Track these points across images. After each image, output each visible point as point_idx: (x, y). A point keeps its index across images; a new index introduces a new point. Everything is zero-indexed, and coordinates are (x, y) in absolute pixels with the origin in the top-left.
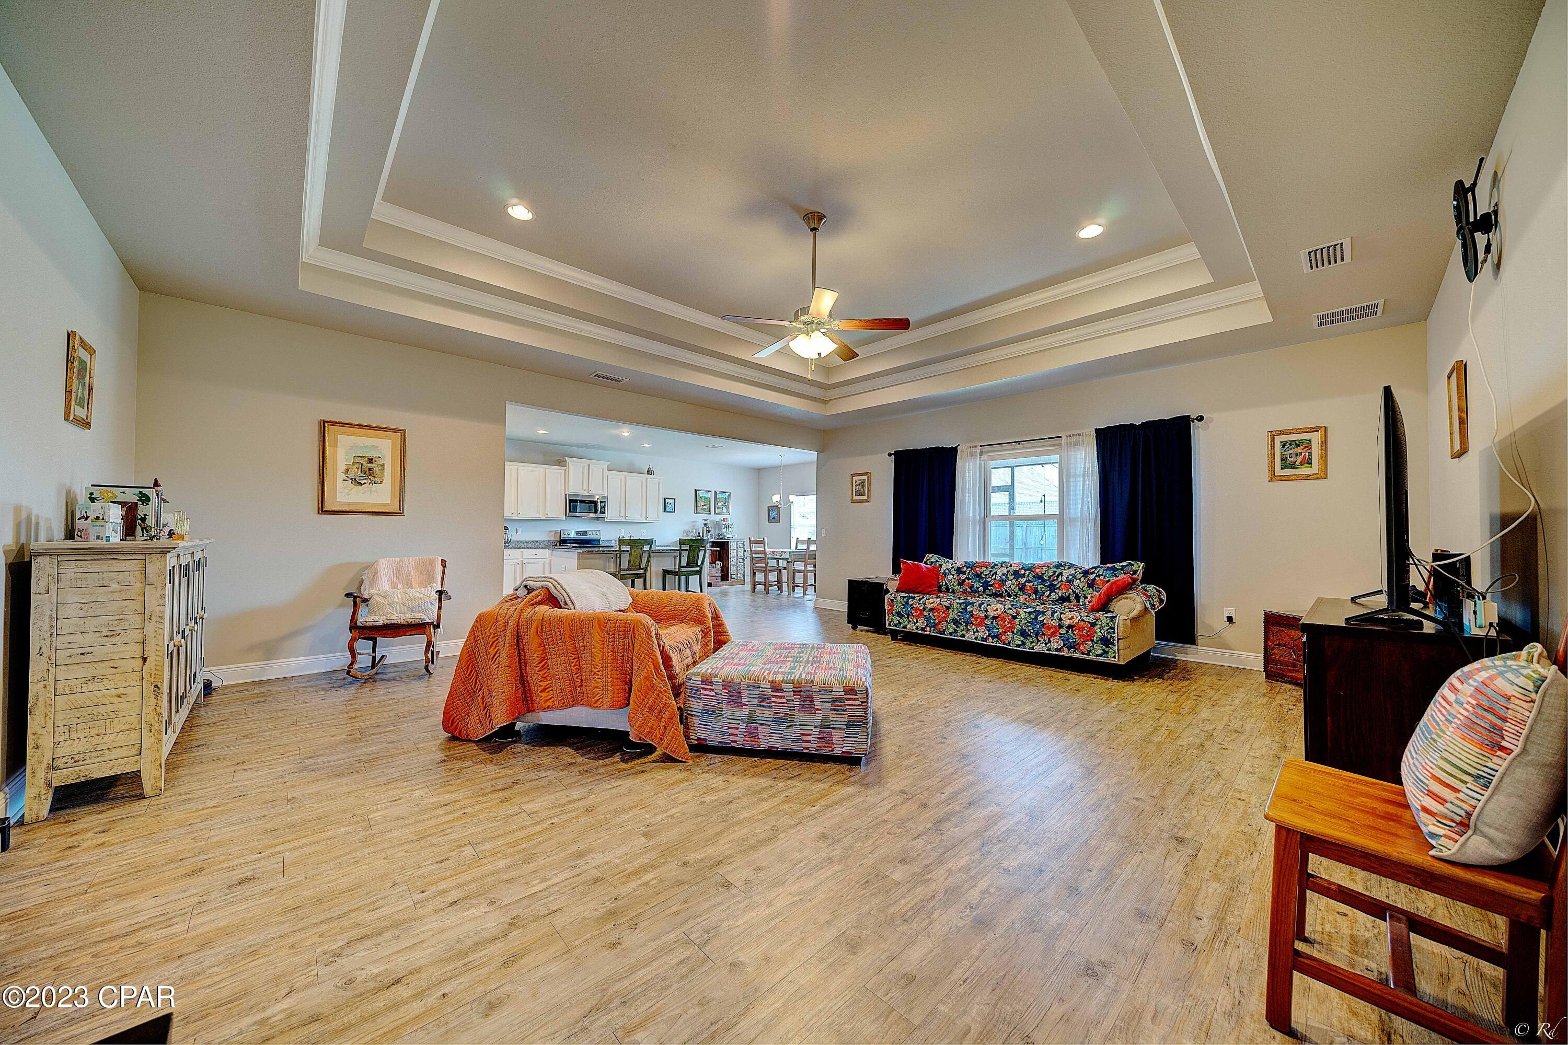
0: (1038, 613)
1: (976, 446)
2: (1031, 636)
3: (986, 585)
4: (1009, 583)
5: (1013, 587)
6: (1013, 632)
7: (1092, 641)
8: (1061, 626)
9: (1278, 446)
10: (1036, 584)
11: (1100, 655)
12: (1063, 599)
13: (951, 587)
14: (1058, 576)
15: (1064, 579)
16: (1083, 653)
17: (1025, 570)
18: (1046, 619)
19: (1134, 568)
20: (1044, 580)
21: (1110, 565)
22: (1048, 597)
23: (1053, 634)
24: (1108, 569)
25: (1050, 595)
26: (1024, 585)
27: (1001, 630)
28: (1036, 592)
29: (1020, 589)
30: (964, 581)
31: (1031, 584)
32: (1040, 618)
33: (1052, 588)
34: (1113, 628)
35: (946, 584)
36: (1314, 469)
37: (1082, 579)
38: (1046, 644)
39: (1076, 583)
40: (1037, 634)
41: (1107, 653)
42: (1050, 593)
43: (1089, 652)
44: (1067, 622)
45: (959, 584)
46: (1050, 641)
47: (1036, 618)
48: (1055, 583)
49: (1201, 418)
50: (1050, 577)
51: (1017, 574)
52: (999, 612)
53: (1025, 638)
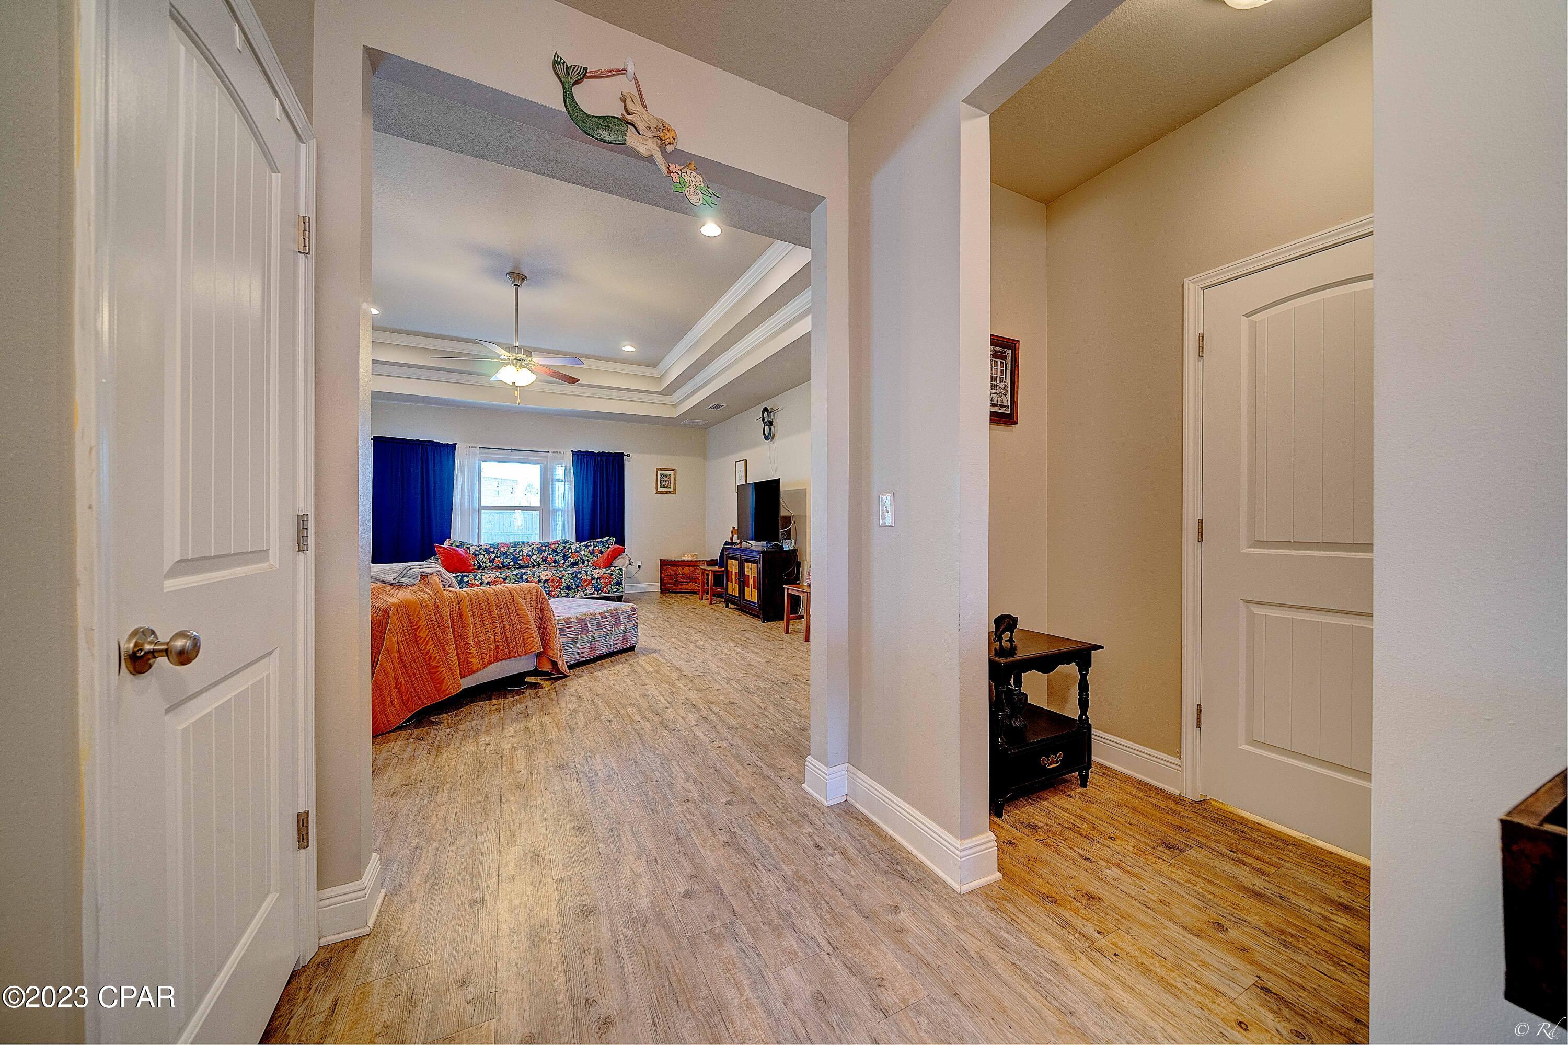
0: (577, 573)
1: (475, 447)
2: (573, 589)
3: (516, 560)
4: (534, 557)
5: (538, 559)
6: (560, 588)
7: (611, 584)
8: (593, 579)
9: (659, 476)
10: (553, 556)
11: (615, 592)
12: (573, 564)
13: (483, 565)
14: (568, 549)
15: (573, 551)
16: (605, 593)
17: (545, 547)
18: (582, 575)
19: (612, 541)
20: (558, 553)
21: (599, 540)
22: (563, 564)
23: (588, 585)
24: (598, 542)
25: (565, 562)
26: (546, 557)
27: (551, 589)
28: (555, 561)
29: (543, 561)
30: (494, 559)
31: (551, 556)
32: (579, 576)
33: (565, 557)
34: (622, 575)
35: (478, 562)
36: (672, 490)
37: (586, 550)
38: (584, 592)
39: (582, 552)
40: (577, 587)
41: (618, 590)
42: (565, 561)
43: (609, 591)
44: (596, 576)
45: (490, 562)
46: (586, 590)
47: (576, 576)
48: (566, 554)
49: (629, 456)
50: (562, 550)
51: (540, 551)
52: (549, 576)
53: (569, 590)
